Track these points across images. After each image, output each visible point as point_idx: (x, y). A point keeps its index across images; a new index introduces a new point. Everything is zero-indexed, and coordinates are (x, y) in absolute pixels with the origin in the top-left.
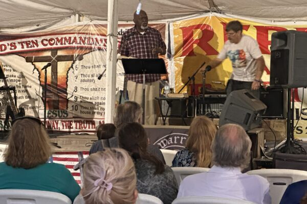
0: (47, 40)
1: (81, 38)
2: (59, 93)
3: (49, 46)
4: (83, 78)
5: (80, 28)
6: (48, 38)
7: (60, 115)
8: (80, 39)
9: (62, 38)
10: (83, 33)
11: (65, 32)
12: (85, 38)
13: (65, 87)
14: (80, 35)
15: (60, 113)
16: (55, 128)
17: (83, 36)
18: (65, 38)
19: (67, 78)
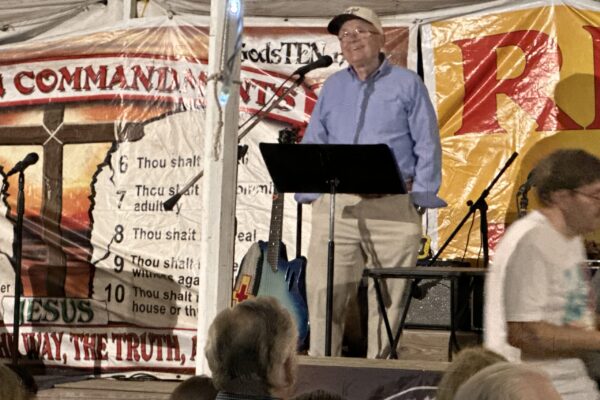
0: (31, 75)
1: (137, 70)
2: (68, 245)
3: (37, 95)
4: (142, 200)
5: (136, 37)
6: (37, 68)
7: (70, 314)
8: (136, 74)
9: (79, 71)
10: (147, 55)
11: (90, 51)
12: (151, 71)
13: (85, 224)
14: (136, 61)
15: (69, 307)
16: (51, 358)
17: (145, 64)
18: (89, 70)
19: (92, 198)
